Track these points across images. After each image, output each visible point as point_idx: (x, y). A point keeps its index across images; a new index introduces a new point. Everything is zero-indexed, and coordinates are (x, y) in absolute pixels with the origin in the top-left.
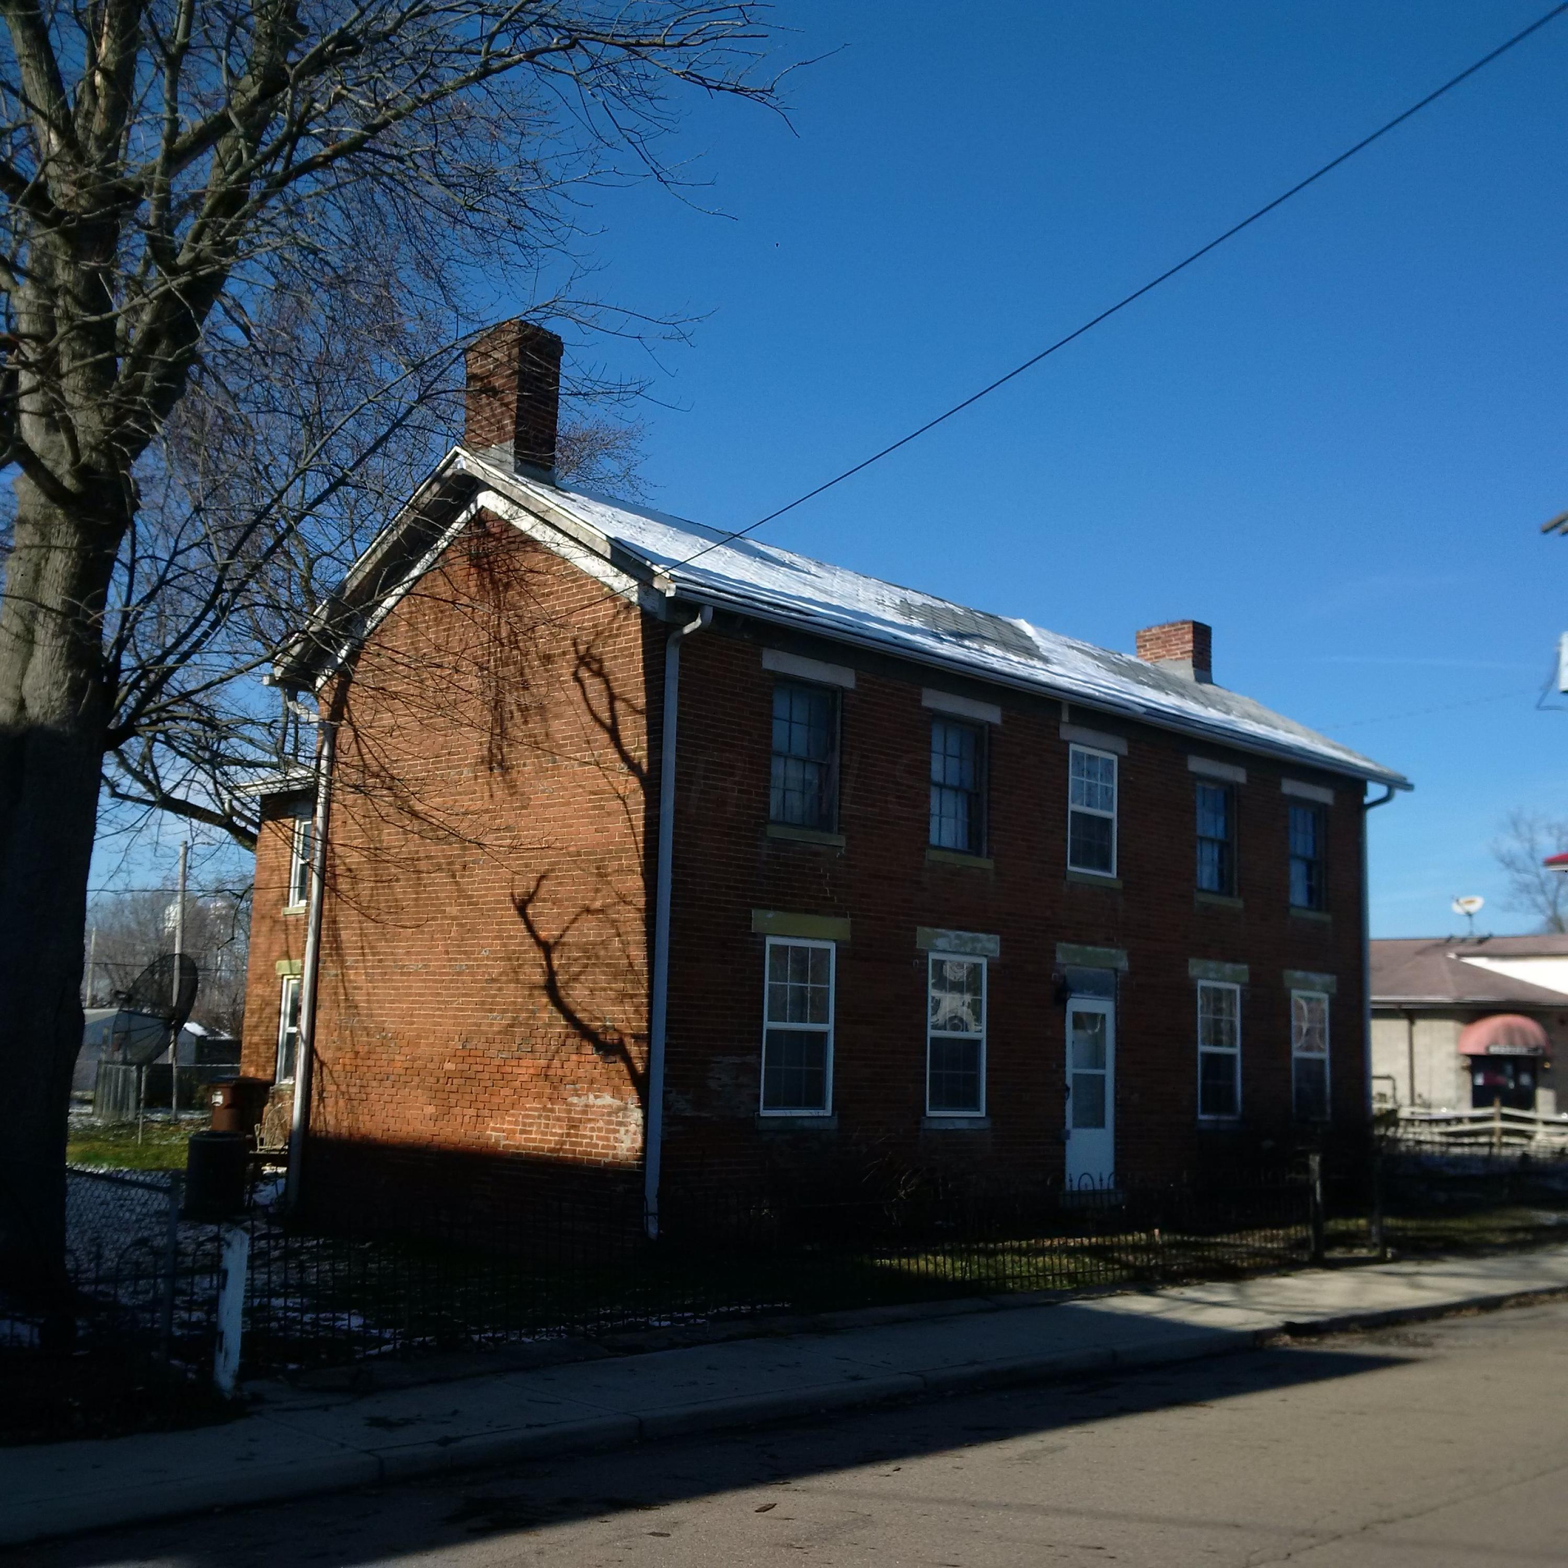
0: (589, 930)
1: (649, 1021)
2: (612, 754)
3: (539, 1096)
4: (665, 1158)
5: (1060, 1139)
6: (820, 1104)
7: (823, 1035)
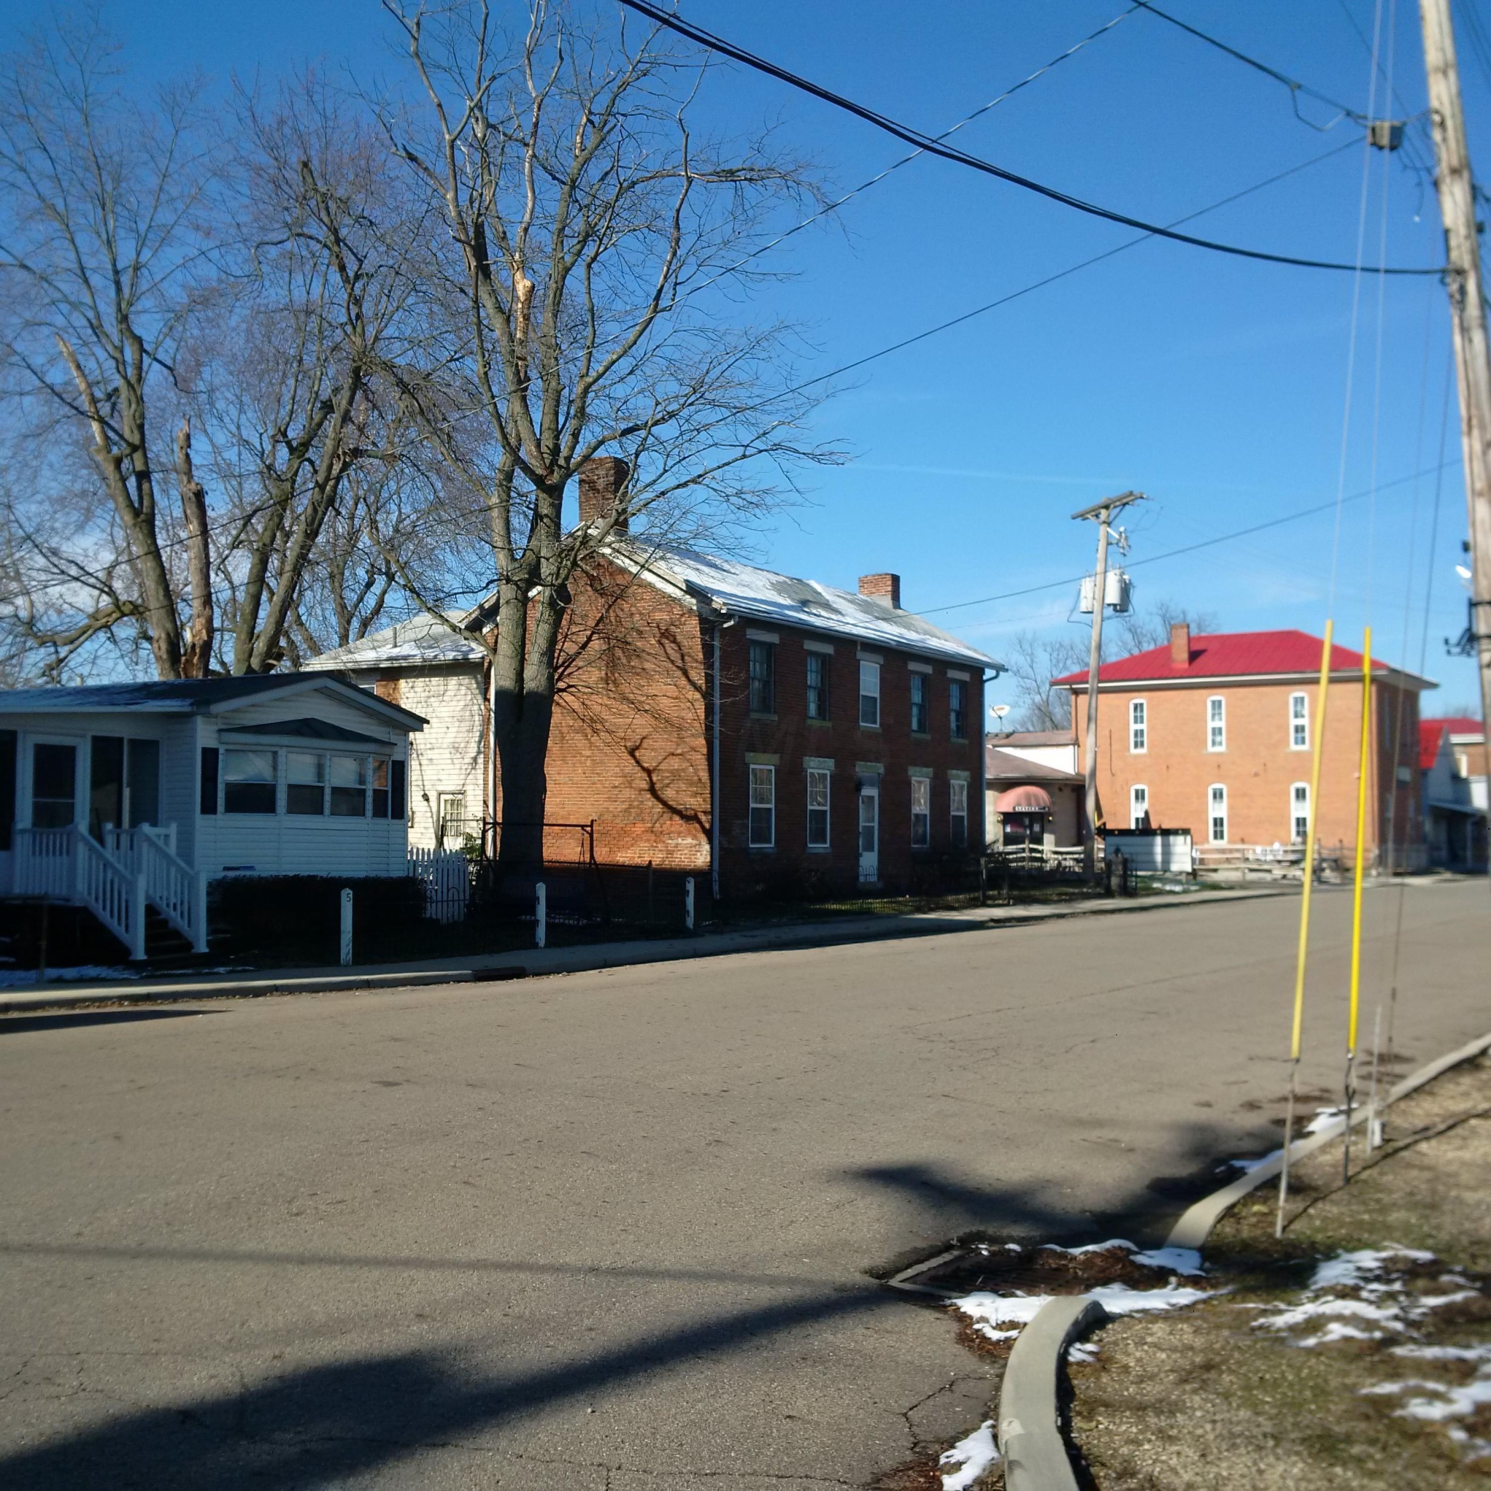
0: (675, 763)
1: (712, 805)
2: (683, 682)
3: (648, 840)
4: (721, 865)
5: (858, 856)
6: (770, 842)
7: (770, 809)
